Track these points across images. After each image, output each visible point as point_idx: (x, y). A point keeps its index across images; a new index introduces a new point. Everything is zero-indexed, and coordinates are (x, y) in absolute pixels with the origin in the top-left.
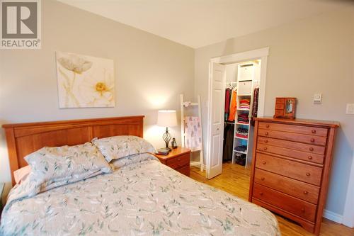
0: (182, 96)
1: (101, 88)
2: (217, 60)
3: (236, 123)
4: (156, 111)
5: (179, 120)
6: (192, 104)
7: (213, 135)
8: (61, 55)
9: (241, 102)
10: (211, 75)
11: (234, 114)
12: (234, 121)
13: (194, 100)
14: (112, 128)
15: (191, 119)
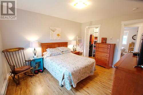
0: (78, 37)
1: (58, 35)
2: (87, 27)
3: (93, 45)
4: (71, 41)
5: (77, 44)
6: (81, 39)
7: (86, 48)
8: (51, 28)
9: (95, 39)
10: (86, 31)
11: (93, 42)
12: (93, 44)
13: (81, 38)
14: (61, 45)
15: (80, 43)
